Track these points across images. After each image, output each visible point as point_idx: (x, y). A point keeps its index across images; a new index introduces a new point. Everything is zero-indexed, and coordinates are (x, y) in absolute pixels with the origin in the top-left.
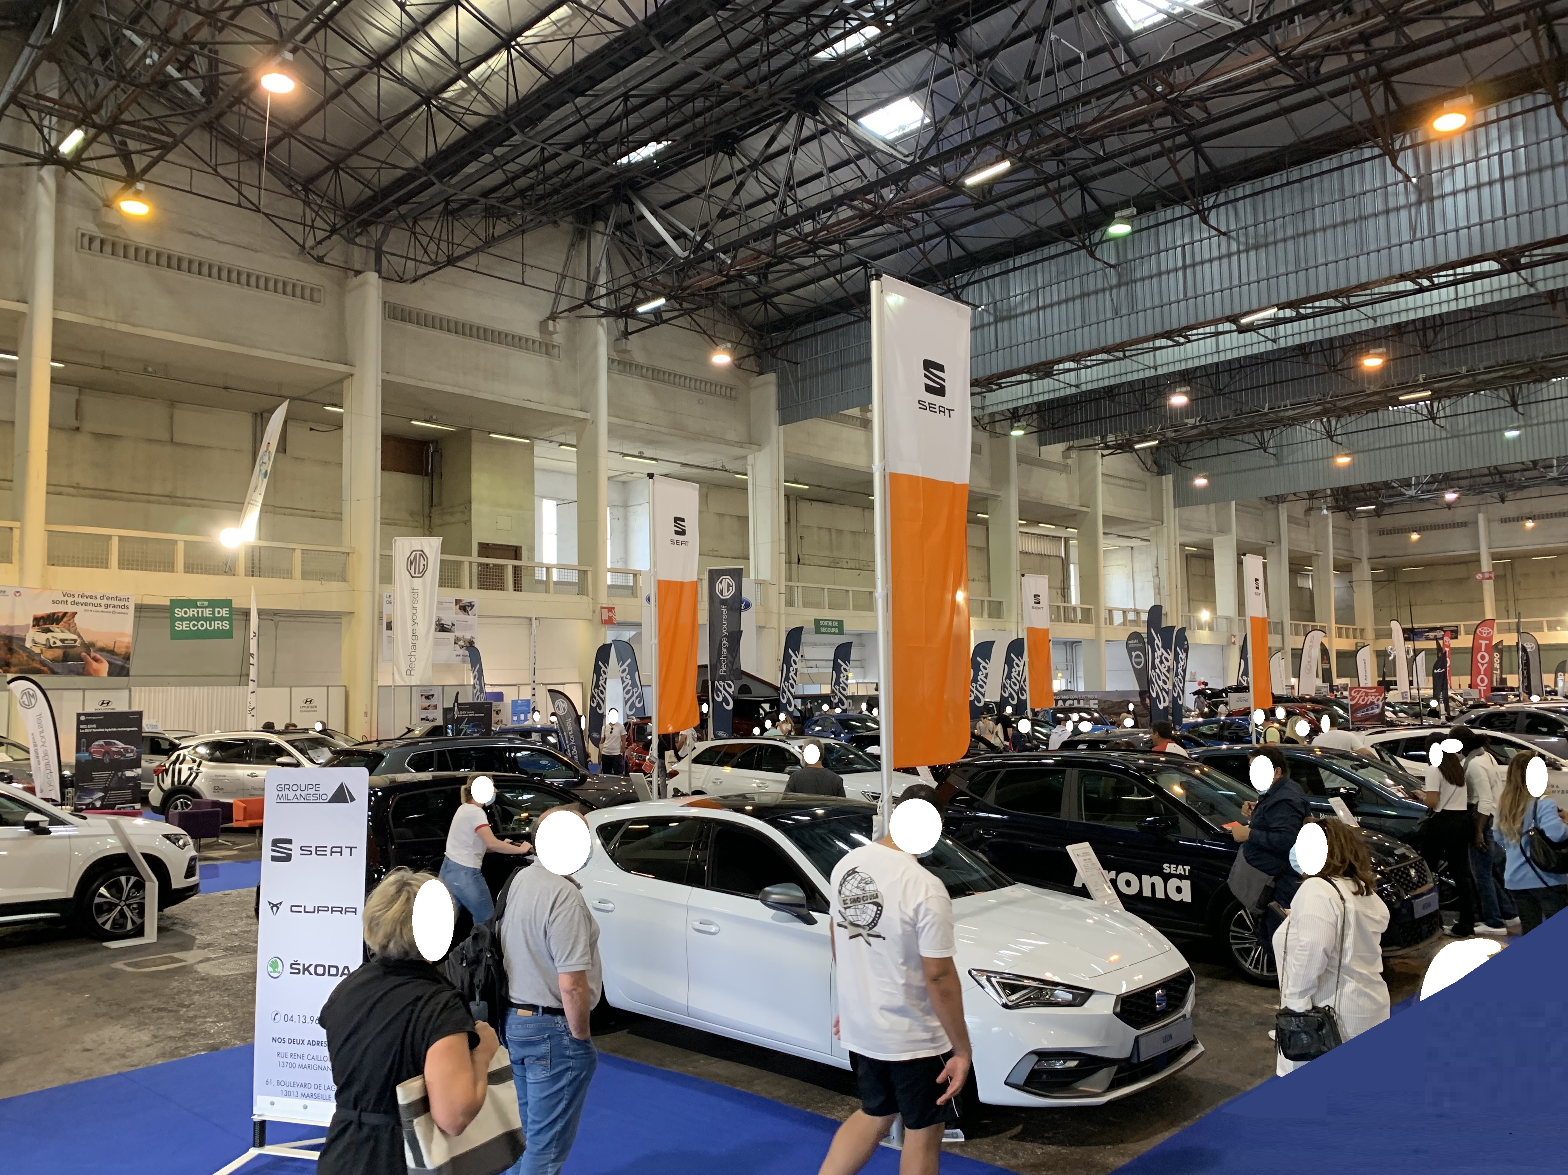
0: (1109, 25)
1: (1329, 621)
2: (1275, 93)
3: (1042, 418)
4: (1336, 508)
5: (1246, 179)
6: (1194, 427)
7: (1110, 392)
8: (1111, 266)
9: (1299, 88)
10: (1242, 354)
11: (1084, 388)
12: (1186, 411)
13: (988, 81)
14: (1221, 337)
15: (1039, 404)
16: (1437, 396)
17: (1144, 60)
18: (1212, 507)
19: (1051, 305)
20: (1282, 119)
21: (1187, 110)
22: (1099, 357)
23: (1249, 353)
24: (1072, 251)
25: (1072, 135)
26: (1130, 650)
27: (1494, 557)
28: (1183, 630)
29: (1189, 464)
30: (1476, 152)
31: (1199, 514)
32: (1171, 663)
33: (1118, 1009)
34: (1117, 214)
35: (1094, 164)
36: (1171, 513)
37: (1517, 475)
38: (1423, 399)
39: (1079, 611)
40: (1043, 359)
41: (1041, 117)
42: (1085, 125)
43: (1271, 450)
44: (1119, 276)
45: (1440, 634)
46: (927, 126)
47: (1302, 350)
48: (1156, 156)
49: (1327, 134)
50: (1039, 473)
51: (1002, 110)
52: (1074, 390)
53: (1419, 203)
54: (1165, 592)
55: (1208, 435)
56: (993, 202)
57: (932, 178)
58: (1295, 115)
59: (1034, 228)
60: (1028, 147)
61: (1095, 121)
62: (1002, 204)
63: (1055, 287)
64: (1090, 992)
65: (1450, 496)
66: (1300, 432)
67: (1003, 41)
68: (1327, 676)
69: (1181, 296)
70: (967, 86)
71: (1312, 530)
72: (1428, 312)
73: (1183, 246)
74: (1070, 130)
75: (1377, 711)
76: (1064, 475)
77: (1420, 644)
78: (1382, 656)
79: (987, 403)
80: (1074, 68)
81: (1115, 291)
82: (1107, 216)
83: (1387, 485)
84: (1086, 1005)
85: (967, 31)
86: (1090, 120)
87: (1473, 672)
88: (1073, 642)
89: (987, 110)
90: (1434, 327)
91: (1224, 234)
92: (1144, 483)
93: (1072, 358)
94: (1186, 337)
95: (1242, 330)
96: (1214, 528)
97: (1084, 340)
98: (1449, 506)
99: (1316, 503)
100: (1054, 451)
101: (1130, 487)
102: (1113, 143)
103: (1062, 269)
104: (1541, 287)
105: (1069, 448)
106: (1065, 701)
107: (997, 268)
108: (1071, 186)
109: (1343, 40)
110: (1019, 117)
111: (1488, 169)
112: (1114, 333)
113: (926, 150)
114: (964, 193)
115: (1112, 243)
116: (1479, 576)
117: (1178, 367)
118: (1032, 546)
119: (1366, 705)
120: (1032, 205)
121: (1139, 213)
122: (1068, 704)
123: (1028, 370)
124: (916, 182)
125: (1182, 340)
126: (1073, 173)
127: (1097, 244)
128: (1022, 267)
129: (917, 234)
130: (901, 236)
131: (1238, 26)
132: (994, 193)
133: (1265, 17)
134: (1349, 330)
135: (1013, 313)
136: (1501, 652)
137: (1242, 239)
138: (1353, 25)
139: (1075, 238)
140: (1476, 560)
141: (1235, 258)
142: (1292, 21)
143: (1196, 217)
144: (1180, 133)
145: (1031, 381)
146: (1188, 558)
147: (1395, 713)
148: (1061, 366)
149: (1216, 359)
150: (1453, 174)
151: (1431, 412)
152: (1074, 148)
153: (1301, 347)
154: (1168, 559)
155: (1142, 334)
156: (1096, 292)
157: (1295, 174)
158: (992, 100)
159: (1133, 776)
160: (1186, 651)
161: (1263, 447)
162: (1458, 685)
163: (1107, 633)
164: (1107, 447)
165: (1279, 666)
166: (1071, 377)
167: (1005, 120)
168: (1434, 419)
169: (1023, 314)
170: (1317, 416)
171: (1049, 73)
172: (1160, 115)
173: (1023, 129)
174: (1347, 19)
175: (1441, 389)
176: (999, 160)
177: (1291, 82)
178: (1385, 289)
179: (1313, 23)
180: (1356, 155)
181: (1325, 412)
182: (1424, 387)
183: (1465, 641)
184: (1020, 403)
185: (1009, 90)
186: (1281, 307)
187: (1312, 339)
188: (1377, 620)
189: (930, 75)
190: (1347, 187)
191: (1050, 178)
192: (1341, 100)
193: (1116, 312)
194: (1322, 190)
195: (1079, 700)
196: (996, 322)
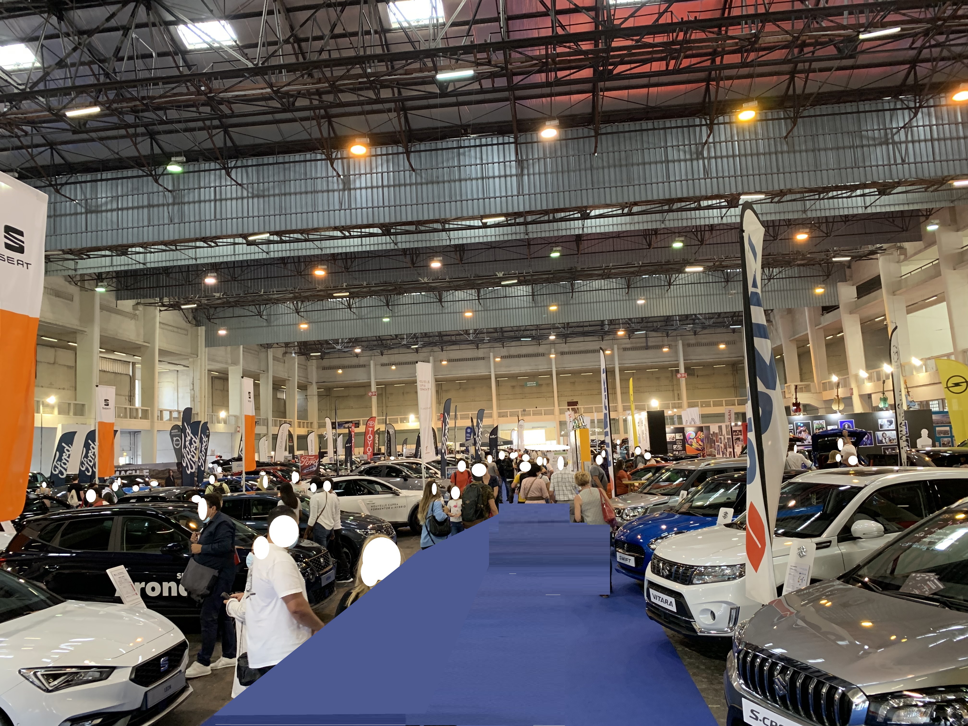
0: (173, 39)
1: (294, 419)
2: (271, 110)
3: (119, 282)
4: (300, 353)
5: (254, 155)
6: (219, 298)
7: (166, 271)
8: (169, 191)
9: (284, 111)
10: (249, 258)
11: (149, 265)
12: (214, 289)
13: (85, 50)
14: (237, 246)
15: (117, 272)
16: (352, 296)
17: (194, 68)
18: (229, 348)
19: (128, 209)
20: (274, 126)
21: (221, 106)
22: (160, 247)
23: (253, 258)
24: (143, 176)
25: (145, 102)
26: (172, 436)
27: (378, 384)
28: (206, 423)
29: (215, 321)
30: (371, 170)
31: (220, 352)
32: (198, 444)
33: (133, 676)
34: (173, 159)
35: (159, 124)
36: (203, 350)
37: (388, 342)
38: (345, 297)
39: (140, 411)
40: (120, 243)
41: (124, 85)
42: (154, 98)
43: (264, 317)
44: (174, 198)
45: (350, 425)
46: (37, 68)
47: (283, 261)
48: (201, 129)
49: (299, 141)
50: (116, 318)
51: (97, 73)
52: (142, 266)
53: (344, 190)
54: (197, 400)
55: (227, 304)
56: (87, 132)
57: (40, 105)
58: (282, 126)
59: (117, 156)
60: (114, 101)
61: (160, 97)
62: (94, 135)
63: (130, 197)
64: (113, 668)
65: (358, 350)
66: (281, 308)
67: (98, 27)
68: (291, 451)
69: (213, 218)
70: (70, 49)
71: (286, 364)
72: (348, 250)
73: (215, 187)
74: (143, 98)
75: (315, 469)
76: (133, 322)
77: (339, 431)
78: (321, 437)
79: (79, 266)
80: (148, 60)
81: (170, 207)
82: (167, 158)
83: (327, 342)
84: (110, 678)
85: (72, 12)
86: (157, 95)
87: (365, 445)
88: (135, 432)
89: (84, 70)
90: (351, 258)
91: (240, 185)
92: (187, 330)
93: (141, 245)
94: (215, 243)
95: (249, 244)
96: (230, 361)
97: (149, 235)
98: (357, 355)
99: (289, 350)
100: (127, 304)
101: (177, 332)
102: (173, 114)
103: (135, 186)
104: (400, 246)
105: (138, 304)
106: (126, 471)
107: (89, 177)
108: (143, 135)
109: (308, 91)
110: (108, 81)
111: (376, 180)
112: (169, 233)
113: (36, 84)
114: (65, 121)
115: (170, 176)
116: (370, 394)
117: (210, 261)
118: (109, 367)
119: (309, 466)
120: (116, 141)
121: (187, 161)
122: (128, 473)
123: (110, 248)
124: (26, 104)
125: (213, 244)
126: (146, 126)
127: (160, 175)
128: (107, 180)
129: (26, 141)
130: (12, 139)
131: (250, 65)
132: (87, 126)
133: (266, 64)
134: (308, 253)
135: (99, 209)
136: (379, 434)
137: (250, 190)
138: (313, 84)
139: (145, 169)
140: (369, 385)
141: (245, 201)
142: (281, 72)
143: (223, 172)
144: (215, 119)
145: (112, 256)
146: (213, 379)
147: (325, 469)
148: (134, 249)
149: (233, 259)
150: (360, 178)
151: (349, 304)
152: (147, 110)
153: (283, 259)
154: (200, 379)
155: (187, 236)
156: (158, 206)
157: (281, 159)
158: (90, 64)
159: (161, 518)
160: (208, 436)
161: (260, 314)
162: (358, 453)
163: (158, 425)
164: (163, 306)
165: (264, 444)
166: (140, 258)
167: (98, 80)
168: (350, 308)
169: (107, 211)
170: (291, 300)
171: (130, 58)
172: (203, 105)
173: (111, 89)
174: (309, 80)
175: (354, 292)
176: (91, 105)
177: (280, 106)
178: (327, 233)
179: (292, 76)
180: (313, 156)
181: (295, 298)
182: (346, 290)
183: (362, 429)
184: (103, 270)
185: (103, 61)
186: (272, 234)
187: (288, 255)
188: (320, 418)
189: (41, 33)
190: (308, 173)
191: (127, 126)
192: (306, 124)
193: (171, 220)
194: (295, 172)
195: (136, 470)
196: (86, 213)
